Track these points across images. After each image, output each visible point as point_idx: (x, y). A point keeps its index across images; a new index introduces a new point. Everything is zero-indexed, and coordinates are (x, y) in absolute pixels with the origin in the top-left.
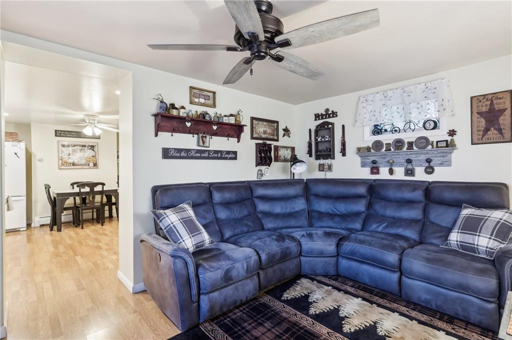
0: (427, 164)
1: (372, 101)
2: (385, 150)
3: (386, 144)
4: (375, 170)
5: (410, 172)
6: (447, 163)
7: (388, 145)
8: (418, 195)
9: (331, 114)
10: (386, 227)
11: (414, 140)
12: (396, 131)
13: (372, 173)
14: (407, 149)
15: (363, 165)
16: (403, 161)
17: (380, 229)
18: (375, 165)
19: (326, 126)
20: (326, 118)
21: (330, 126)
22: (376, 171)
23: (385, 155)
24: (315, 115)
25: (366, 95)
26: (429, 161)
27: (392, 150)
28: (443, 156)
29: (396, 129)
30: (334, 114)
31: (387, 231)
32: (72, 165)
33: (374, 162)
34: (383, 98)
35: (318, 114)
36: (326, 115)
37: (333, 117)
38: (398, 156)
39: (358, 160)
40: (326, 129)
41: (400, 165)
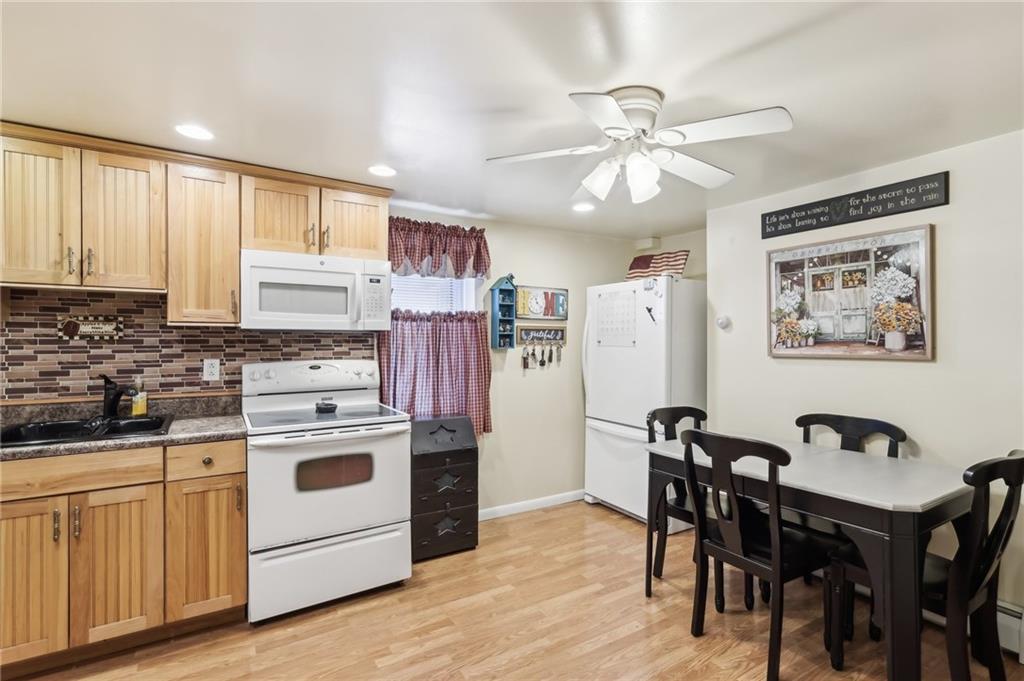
32: (811, 341)
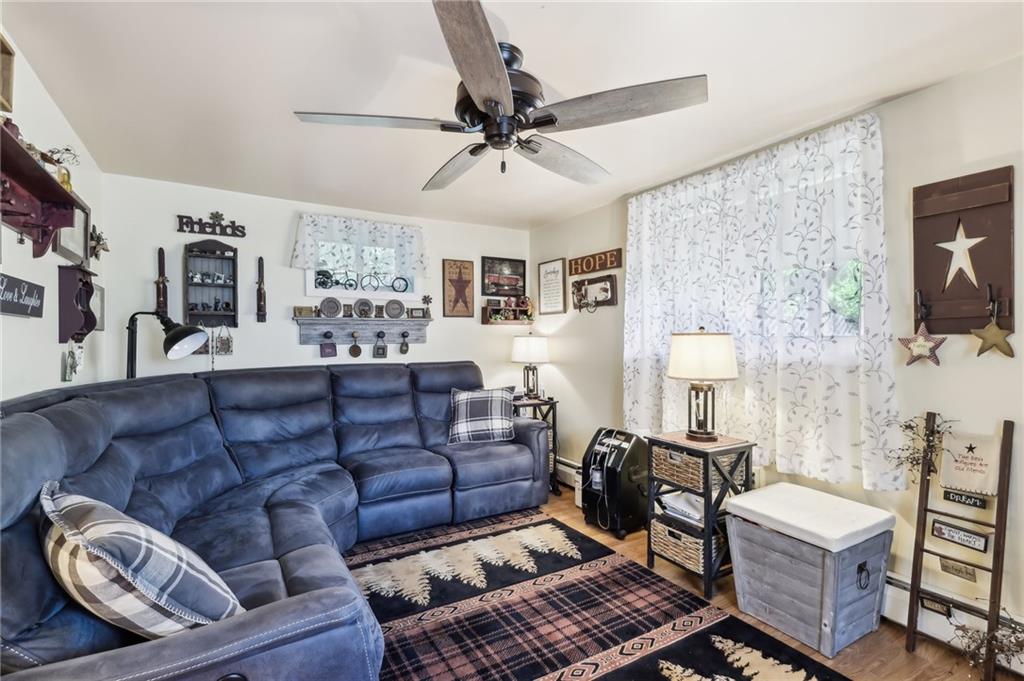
0: (401, 340)
1: (325, 227)
2: (344, 316)
3: (345, 305)
4: (328, 349)
5: (381, 351)
6: (421, 339)
7: (348, 307)
8: (403, 384)
9: (227, 226)
10: (379, 439)
11: (384, 303)
12: (351, 285)
13: (323, 354)
14: (376, 316)
15: (304, 340)
16: (371, 334)
17: (370, 446)
18: (328, 341)
19: (218, 252)
20: (213, 233)
21: (230, 254)
22: (330, 350)
23: (346, 324)
24: (181, 218)
25: (315, 214)
26: (404, 335)
27: (355, 316)
28: (419, 330)
29: (352, 282)
30: (238, 231)
31: (382, 444)
33: (327, 335)
34: (344, 228)
35: (190, 218)
36: (212, 226)
37: (234, 234)
38: (364, 327)
39: (293, 330)
40: (219, 258)
41: (368, 341)
